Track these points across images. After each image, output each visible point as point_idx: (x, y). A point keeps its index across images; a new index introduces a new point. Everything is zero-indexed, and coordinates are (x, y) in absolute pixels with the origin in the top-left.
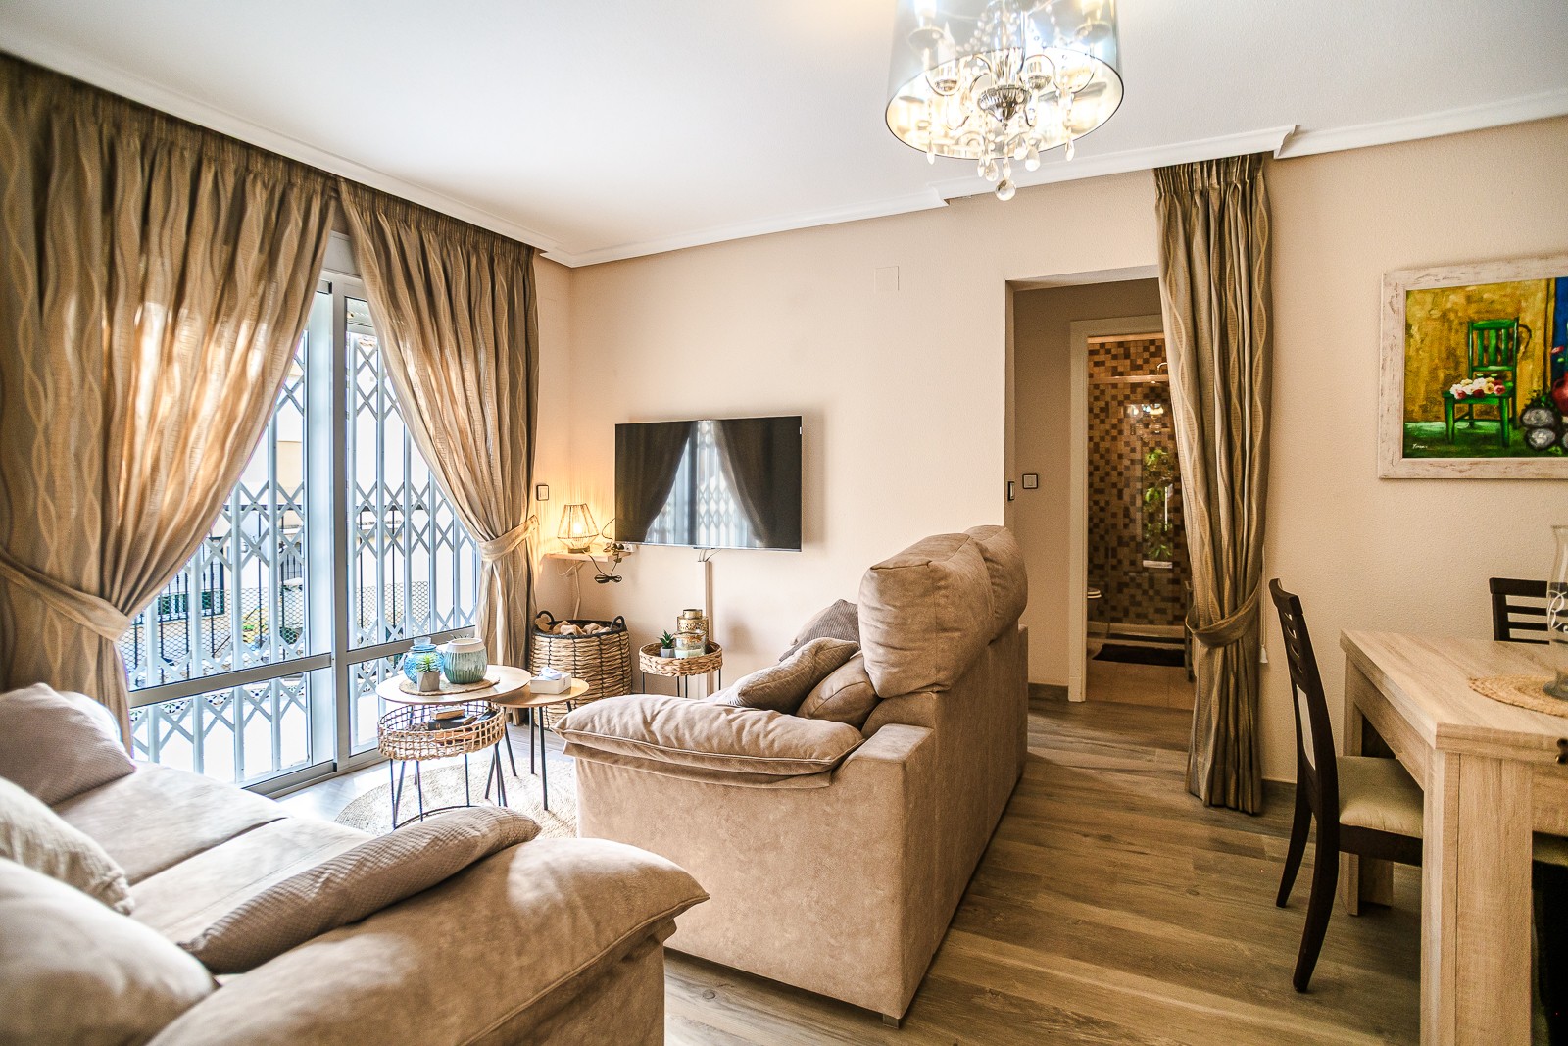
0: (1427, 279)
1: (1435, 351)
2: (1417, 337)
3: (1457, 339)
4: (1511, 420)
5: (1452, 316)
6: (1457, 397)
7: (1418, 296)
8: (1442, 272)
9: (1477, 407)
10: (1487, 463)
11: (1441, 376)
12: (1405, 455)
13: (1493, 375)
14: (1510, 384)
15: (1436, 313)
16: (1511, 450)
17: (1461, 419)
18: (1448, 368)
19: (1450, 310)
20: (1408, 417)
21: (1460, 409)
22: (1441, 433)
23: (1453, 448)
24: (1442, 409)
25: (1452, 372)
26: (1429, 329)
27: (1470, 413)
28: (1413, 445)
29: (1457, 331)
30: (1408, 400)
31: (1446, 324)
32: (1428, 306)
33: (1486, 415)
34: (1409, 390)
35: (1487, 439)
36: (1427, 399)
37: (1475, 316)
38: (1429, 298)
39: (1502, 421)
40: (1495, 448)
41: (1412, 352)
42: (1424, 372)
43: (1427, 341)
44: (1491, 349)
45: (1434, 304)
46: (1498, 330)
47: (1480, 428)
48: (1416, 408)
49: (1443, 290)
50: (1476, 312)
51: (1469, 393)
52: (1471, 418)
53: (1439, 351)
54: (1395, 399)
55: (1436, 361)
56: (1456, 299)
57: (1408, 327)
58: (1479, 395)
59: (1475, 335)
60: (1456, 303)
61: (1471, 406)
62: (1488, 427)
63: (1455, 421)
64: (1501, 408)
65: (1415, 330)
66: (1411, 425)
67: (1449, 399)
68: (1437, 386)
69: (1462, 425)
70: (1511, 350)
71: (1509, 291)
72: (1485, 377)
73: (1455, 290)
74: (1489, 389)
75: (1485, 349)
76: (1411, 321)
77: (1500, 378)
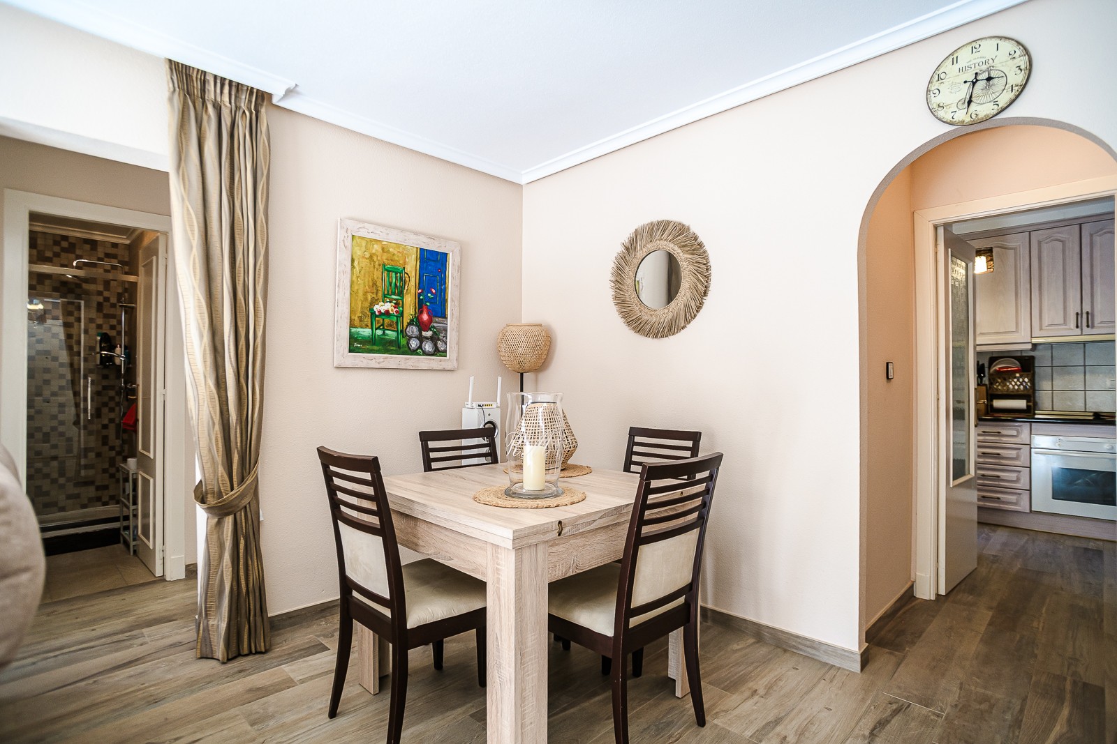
0: (363, 230)
1: (366, 280)
2: (357, 269)
3: (378, 274)
4: (402, 331)
5: (375, 258)
6: (377, 313)
7: (358, 240)
8: (371, 228)
9: (387, 321)
10: (391, 358)
11: (369, 298)
12: (350, 351)
13: (394, 302)
14: (401, 309)
15: (367, 255)
16: (402, 350)
17: (379, 328)
18: (373, 294)
19: (374, 254)
20: (352, 325)
21: (378, 322)
22: (369, 337)
23: (375, 348)
24: (369, 320)
25: (375, 296)
26: (363, 265)
27: (383, 325)
28: (356, 345)
29: (377, 270)
30: (352, 312)
31: (372, 263)
32: (364, 249)
33: (391, 326)
34: (353, 305)
35: (391, 342)
36: (362, 312)
37: (386, 262)
38: (364, 243)
39: (397, 331)
40: (394, 348)
41: (355, 279)
42: (361, 293)
43: (363, 272)
44: (393, 285)
45: (367, 249)
46: (396, 273)
47: (387, 335)
48: (356, 318)
49: (371, 240)
50: (387, 259)
51: (383, 311)
52: (384, 328)
53: (369, 281)
54: (344, 310)
55: (367, 287)
56: (377, 248)
57: (353, 261)
58: (387, 313)
59: (385, 274)
60: (377, 250)
61: (383, 320)
62: (391, 334)
63: (376, 329)
64: (397, 323)
65: (356, 263)
66: (353, 330)
67: (373, 313)
68: (367, 304)
69: (379, 332)
70: (402, 287)
71: (401, 250)
72: (390, 302)
73: (377, 241)
74: (392, 310)
75: (390, 284)
76: (354, 257)
77: (397, 305)
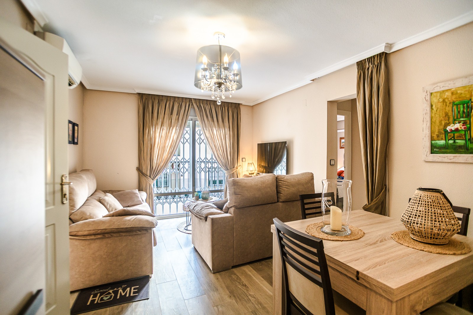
0: (437, 87)
1: (441, 114)
2: (435, 109)
3: (449, 109)
4: (469, 140)
5: (447, 100)
6: (449, 131)
7: (435, 94)
8: (441, 85)
9: (457, 134)
10: (460, 156)
11: (443, 123)
12: (431, 153)
13: (462, 122)
14: (469, 126)
15: (441, 100)
16: (470, 151)
17: (451, 139)
18: (446, 120)
19: (446, 98)
20: (432, 139)
21: (450, 136)
22: (444, 145)
23: (448, 151)
24: (444, 136)
25: (447, 122)
26: (439, 106)
27: (454, 137)
28: (434, 149)
29: (448, 106)
30: (432, 132)
31: (445, 104)
32: (438, 98)
33: (460, 137)
34: (433, 129)
35: (460, 147)
36: (439, 132)
37: (455, 100)
38: (438, 94)
39: (466, 140)
40: (463, 150)
41: (433, 115)
42: (438, 122)
43: (438, 110)
44: (461, 112)
45: (441, 97)
46: (464, 104)
47: (457, 143)
48: (435, 136)
49: (443, 91)
50: (455, 99)
51: (453, 129)
52: (454, 139)
53: (443, 114)
54: (427, 132)
55: (441, 118)
56: (448, 94)
57: (432, 106)
58: (457, 130)
59: (455, 107)
60: (447, 96)
61: (454, 134)
62: (460, 142)
63: (448, 140)
64: (465, 135)
65: (434, 107)
66: (433, 142)
67: (446, 132)
68: (442, 127)
69: (451, 142)
70: (469, 112)
71: (467, 89)
72: (459, 123)
73: (447, 90)
74: (461, 128)
75: (459, 112)
76: (432, 104)
77: (465, 123)
